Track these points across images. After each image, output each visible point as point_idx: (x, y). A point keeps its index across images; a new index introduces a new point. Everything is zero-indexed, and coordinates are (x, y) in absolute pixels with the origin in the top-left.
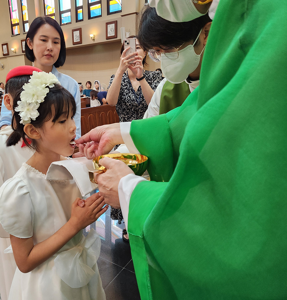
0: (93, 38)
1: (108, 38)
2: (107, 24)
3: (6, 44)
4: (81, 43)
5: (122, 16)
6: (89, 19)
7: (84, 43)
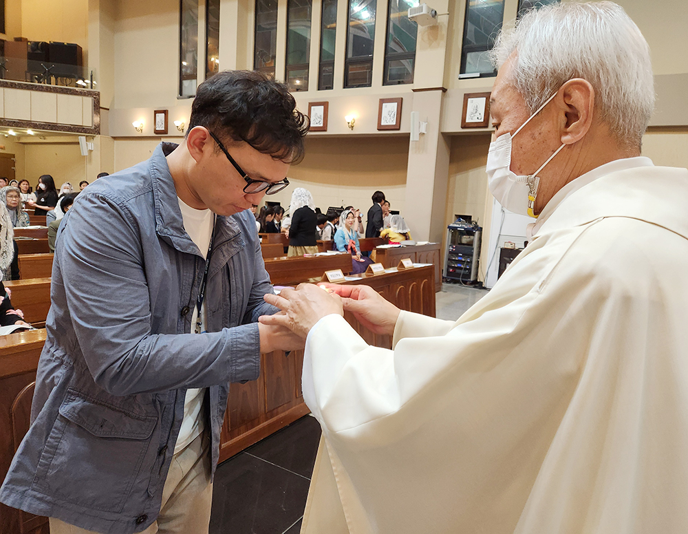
0: (350, 124)
1: (380, 128)
2: (382, 101)
3: (165, 111)
4: (325, 131)
5: (414, 90)
6: (344, 88)
7: (331, 131)
